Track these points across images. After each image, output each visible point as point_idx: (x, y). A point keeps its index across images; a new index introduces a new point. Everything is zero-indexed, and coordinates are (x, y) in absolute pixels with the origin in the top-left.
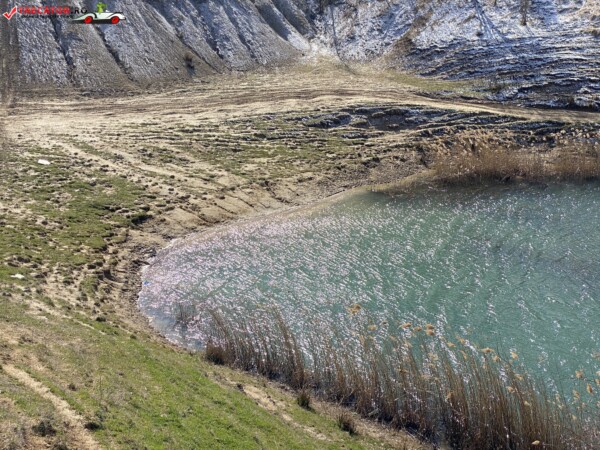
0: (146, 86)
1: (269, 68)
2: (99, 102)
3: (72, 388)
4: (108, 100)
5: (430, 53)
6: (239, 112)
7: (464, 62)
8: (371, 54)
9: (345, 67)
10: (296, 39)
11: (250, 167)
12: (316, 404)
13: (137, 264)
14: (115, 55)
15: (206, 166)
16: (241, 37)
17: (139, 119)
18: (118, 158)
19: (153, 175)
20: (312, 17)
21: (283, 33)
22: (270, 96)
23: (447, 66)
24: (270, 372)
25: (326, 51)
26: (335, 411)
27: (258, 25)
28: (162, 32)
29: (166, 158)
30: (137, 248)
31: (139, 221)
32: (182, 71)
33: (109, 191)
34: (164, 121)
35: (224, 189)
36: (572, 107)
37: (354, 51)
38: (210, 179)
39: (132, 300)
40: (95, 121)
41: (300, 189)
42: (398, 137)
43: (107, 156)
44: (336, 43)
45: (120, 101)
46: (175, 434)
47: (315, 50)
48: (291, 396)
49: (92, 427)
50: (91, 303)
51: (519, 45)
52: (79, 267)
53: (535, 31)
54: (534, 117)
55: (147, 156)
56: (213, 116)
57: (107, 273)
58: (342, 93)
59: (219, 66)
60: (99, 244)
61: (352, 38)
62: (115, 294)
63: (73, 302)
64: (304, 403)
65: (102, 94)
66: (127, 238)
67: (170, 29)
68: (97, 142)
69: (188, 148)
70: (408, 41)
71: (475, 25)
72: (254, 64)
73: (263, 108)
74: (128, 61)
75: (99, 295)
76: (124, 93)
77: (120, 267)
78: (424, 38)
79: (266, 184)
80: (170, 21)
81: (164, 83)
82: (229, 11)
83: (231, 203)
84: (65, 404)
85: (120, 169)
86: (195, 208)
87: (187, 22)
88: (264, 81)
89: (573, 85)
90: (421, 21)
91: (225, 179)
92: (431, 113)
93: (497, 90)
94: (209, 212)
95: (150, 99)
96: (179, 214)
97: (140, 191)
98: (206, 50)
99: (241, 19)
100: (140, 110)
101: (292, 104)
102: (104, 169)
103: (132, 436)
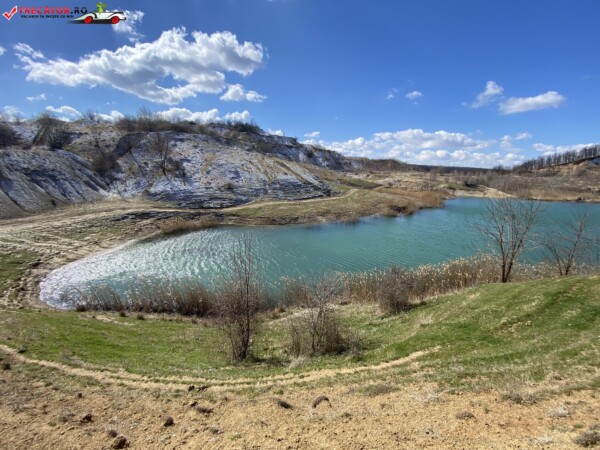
0: (33, 213)
1: (92, 202)
2: (9, 221)
3: (9, 339)
4: (14, 220)
5: (155, 195)
6: (80, 219)
7: (167, 197)
8: (134, 196)
9: (124, 200)
10: (102, 192)
11: (87, 238)
12: (127, 314)
13: (38, 282)
14: (15, 202)
15: (67, 240)
16: (78, 192)
17: (31, 226)
18: (22, 242)
19: (41, 246)
20: (108, 185)
21: (97, 190)
22: (94, 212)
23: (161, 198)
24: (107, 308)
25: (115, 195)
26: (135, 315)
27: (84, 187)
28: (38, 192)
29: (46, 239)
30: (37, 276)
31: (36, 266)
32: (51, 205)
33: (18, 256)
34: (44, 225)
35: (77, 247)
37: (126, 195)
38: (70, 244)
39: (37, 297)
40: (8, 229)
41: (112, 243)
42: (148, 221)
43: (16, 242)
44: (119, 193)
45: (20, 220)
46: (65, 344)
47: (112, 195)
48: (117, 314)
49: (22, 352)
50: (15, 302)
51: (185, 191)
52: (7, 289)
53: (188, 187)
55: (36, 239)
56: (68, 221)
57: (22, 289)
58: (124, 209)
59: (68, 203)
60: (16, 278)
61: (125, 191)
62: (28, 296)
63: (6, 303)
64: (123, 315)
65: (10, 218)
66: (30, 273)
67: (43, 191)
68: (10, 237)
69: (57, 234)
70: (147, 191)
71: (169, 186)
72: (85, 201)
73: (91, 216)
74: (22, 204)
75: (19, 298)
76: (22, 216)
77: (29, 285)
78: (152, 190)
79: (96, 243)
80: (42, 187)
81: (43, 210)
82: (70, 183)
83: (81, 252)
84: (6, 346)
85: (23, 246)
86: (63, 256)
87: (51, 188)
88: (90, 207)
90: (151, 185)
91: (77, 244)
92: (159, 213)
93: (179, 204)
94: (70, 256)
95: (35, 217)
96: (56, 259)
97: (35, 253)
98: (61, 197)
99: (76, 186)
100: (30, 222)
101: (104, 214)
102: (14, 248)
103: (43, 350)
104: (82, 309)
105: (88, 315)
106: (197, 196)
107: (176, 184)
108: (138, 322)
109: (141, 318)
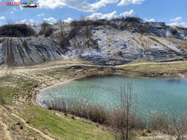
0: (37, 64)
1: (58, 60)
2: (29, 67)
3: (24, 116)
4: (30, 66)
5: (84, 57)
6: (53, 67)
7: (89, 58)
8: (75, 58)
9: (71, 60)
10: (62, 55)
11: (55, 76)
12: (68, 115)
13: (36, 94)
14: (31, 59)
15: (48, 77)
16: (53, 55)
17: (36, 69)
18: (32, 76)
19: (38, 78)
20: (65, 52)
21: (60, 55)
22: (59, 65)
23: (87, 59)
24: (60, 110)
25: (67, 57)
26: (71, 116)
27: (56, 53)
28: (40, 55)
29: (41, 75)
30: (36, 91)
31: (36, 86)
32: (43, 61)
33: (31, 82)
34: (40, 69)
35: (51, 80)
36: (105, 65)
37: (72, 57)
38: (49, 78)
39: (35, 100)
40: (28, 70)
41: (64, 79)
42: (80, 70)
43: (30, 76)
44: (69, 56)
45: (32, 66)
46: (43, 122)
47: (66, 57)
48: (63, 114)
49: (27, 123)
50: (27, 101)
51: (97, 56)
52: (25, 95)
53: (99, 54)
54: (100, 66)
55: (37, 75)
56: (49, 68)
57: (30, 96)
58: (70, 64)
59: (49, 60)
60: (29, 91)
61: (71, 55)
62: (32, 99)
63: (24, 101)
64: (66, 115)
65: (29, 65)
66: (34, 89)
67: (41, 54)
68: (28, 73)
69: (44, 74)
70: (80, 56)
71: (90, 53)
72: (56, 60)
73: (57, 67)
74: (34, 60)
75: (29, 100)
76: (33, 65)
77: (33, 94)
78: (83, 55)
79: (58, 79)
80: (41, 53)
81: (40, 63)
82: (51, 51)
83: (52, 82)
84: (22, 119)
85: (33, 78)
86: (46, 84)
87: (44, 53)
88: (57, 62)
89: (105, 62)
90: (82, 53)
91: (51, 78)
92: (85, 66)
93: (94, 62)
94: (48, 84)
95: (38, 66)
96: (43, 85)
97: (36, 81)
98: (47, 58)
99: (53, 52)
100: (36, 68)
101: (62, 66)
102: (30, 78)
103: (35, 123)
104: (50, 109)
105: (52, 112)
106: (103, 58)
107: (93, 52)
108: (72, 120)
109: (73, 118)
